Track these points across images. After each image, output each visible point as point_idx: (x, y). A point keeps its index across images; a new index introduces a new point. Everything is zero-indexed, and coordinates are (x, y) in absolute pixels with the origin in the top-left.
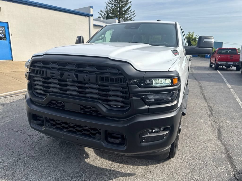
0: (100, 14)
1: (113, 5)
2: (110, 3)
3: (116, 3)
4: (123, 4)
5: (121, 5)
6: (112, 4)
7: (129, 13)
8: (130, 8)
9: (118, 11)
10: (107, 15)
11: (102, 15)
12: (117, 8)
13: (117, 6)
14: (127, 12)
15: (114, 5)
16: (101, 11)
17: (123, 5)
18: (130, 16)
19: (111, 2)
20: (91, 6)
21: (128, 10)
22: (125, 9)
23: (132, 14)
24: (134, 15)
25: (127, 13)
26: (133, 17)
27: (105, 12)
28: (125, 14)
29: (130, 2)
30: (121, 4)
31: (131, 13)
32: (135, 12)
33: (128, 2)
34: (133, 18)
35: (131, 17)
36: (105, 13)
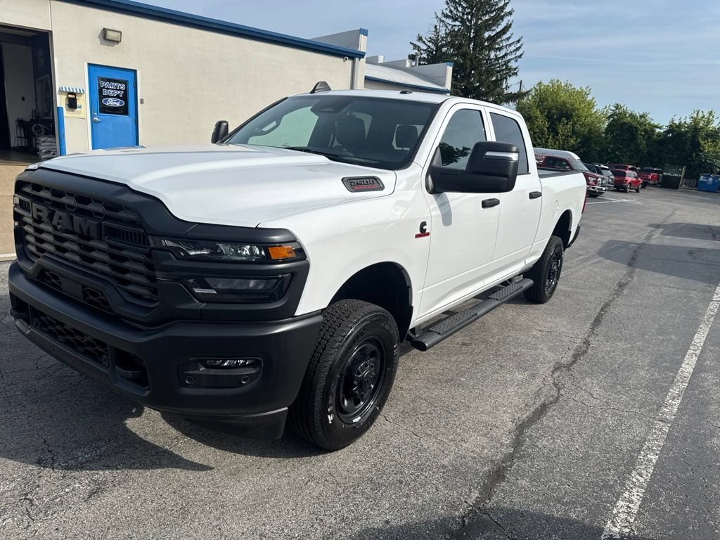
0: (415, 47)
1: (455, 20)
2: (449, 14)
3: (468, 14)
4: (487, 17)
5: (480, 22)
6: (453, 18)
7: (504, 44)
8: (508, 30)
9: (470, 40)
10: (436, 51)
11: (419, 50)
12: (469, 29)
13: (468, 23)
14: (496, 44)
15: (461, 22)
16: (420, 39)
17: (487, 20)
18: (506, 54)
19: (451, 11)
20: (361, 29)
21: (500, 37)
22: (493, 34)
23: (512, 48)
24: (518, 53)
25: (497, 46)
26: (513, 56)
27: (429, 42)
28: (490, 48)
29: (510, 13)
30: (481, 19)
31: (510, 45)
32: (521, 43)
33: (502, 11)
34: (513, 61)
35: (509, 57)
36: (430, 44)
